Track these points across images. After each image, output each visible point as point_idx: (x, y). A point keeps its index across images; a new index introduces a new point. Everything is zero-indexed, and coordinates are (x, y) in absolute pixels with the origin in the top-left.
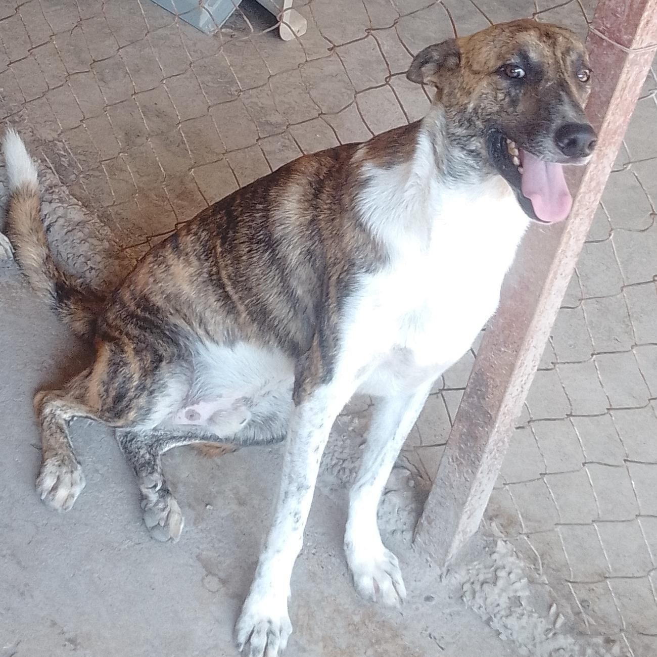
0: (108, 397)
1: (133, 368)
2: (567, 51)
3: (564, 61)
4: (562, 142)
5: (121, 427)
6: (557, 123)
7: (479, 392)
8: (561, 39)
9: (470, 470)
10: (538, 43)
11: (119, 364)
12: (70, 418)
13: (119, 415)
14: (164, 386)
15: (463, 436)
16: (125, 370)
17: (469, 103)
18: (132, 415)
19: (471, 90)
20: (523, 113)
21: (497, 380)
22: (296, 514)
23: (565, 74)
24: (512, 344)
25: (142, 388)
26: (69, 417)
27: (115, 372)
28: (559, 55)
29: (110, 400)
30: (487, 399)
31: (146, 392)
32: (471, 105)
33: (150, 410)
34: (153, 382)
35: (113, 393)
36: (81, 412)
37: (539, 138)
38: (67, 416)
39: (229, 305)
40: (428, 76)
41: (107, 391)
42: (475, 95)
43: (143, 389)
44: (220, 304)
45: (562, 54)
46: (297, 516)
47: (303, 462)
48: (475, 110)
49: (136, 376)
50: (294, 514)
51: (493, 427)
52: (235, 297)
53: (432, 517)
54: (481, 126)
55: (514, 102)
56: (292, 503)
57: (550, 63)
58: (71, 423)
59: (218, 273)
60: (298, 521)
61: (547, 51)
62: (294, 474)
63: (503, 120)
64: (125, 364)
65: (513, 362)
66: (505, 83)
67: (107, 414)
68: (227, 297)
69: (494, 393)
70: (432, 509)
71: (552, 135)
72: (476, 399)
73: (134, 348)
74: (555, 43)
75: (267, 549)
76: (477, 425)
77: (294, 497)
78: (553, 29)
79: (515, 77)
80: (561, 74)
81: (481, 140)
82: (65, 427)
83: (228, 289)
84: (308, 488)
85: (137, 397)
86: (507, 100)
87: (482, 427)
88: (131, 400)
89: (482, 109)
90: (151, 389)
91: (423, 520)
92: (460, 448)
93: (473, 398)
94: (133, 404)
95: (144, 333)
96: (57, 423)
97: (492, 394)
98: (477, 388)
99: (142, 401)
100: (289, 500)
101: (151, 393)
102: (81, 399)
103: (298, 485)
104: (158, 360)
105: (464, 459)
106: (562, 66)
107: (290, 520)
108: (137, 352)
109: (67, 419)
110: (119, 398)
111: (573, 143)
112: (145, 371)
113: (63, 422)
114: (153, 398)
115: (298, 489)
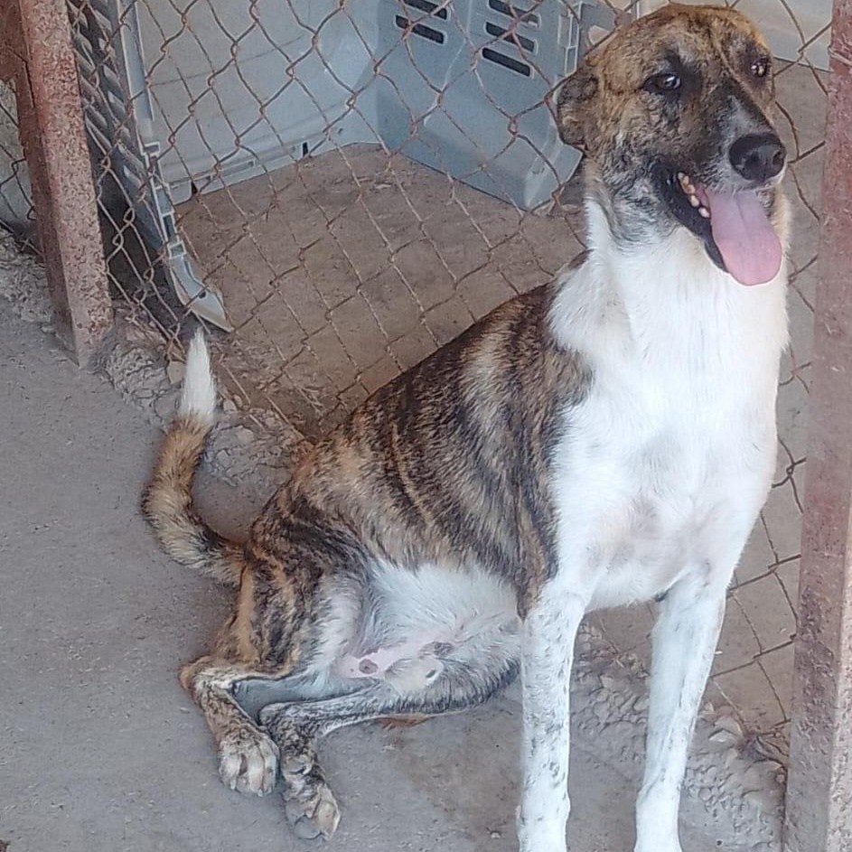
0: (262, 640)
1: (287, 593)
2: (728, 39)
3: (726, 52)
4: (740, 163)
5: (290, 675)
6: (730, 138)
7: (812, 623)
8: (715, 24)
9: (824, 738)
10: (688, 34)
11: (268, 592)
12: (231, 686)
13: (281, 660)
14: (328, 607)
15: (807, 691)
16: (276, 599)
17: (618, 134)
18: (296, 654)
19: (618, 116)
20: (687, 134)
21: (828, 600)
22: (552, 764)
23: (731, 70)
24: (835, 544)
25: (300, 616)
26: (229, 684)
27: (265, 603)
28: (718, 46)
29: (266, 643)
30: (823, 631)
31: (307, 621)
32: (620, 137)
33: (316, 641)
34: (314, 605)
35: (267, 635)
36: (241, 674)
37: (712, 163)
38: (226, 684)
39: (411, 512)
40: (567, 115)
41: (259, 634)
42: (623, 122)
43: (302, 617)
44: (397, 511)
45: (722, 43)
46: (554, 767)
47: (547, 693)
48: (626, 142)
49: (291, 602)
50: (548, 766)
51: (838, 670)
52: (418, 502)
53: (797, 816)
54: (640, 163)
55: (674, 123)
56: (544, 753)
57: (708, 59)
58: (236, 691)
59: (395, 469)
60: (556, 774)
61: (703, 45)
62: (539, 713)
63: (663, 146)
64: (276, 592)
65: (841, 569)
66: (657, 100)
67: (269, 664)
68: (406, 501)
69: (830, 620)
70: (793, 803)
71: (726, 155)
72: (810, 635)
73: (285, 569)
74: (708, 30)
75: (526, 821)
76: (819, 671)
77: (545, 745)
78: (705, 12)
79: (669, 89)
80: (725, 71)
81: (646, 181)
82: (229, 697)
83: (410, 490)
84: (560, 727)
85: (296, 629)
86: (664, 122)
87: (826, 672)
88: (290, 635)
89: (635, 139)
90: (312, 614)
91: (787, 822)
92: (808, 710)
93: (808, 632)
94: (294, 639)
95: (296, 545)
96: (217, 696)
97: (828, 621)
98: (809, 618)
99: (304, 632)
100: (539, 749)
101: (313, 619)
102: (233, 656)
103: (547, 725)
104: (317, 574)
105: (814, 723)
106: (725, 61)
107: (547, 773)
108: (288, 572)
109: (228, 687)
110: (276, 637)
111: (754, 160)
112: (301, 594)
113: (225, 692)
114: (317, 624)
115: (548, 731)
